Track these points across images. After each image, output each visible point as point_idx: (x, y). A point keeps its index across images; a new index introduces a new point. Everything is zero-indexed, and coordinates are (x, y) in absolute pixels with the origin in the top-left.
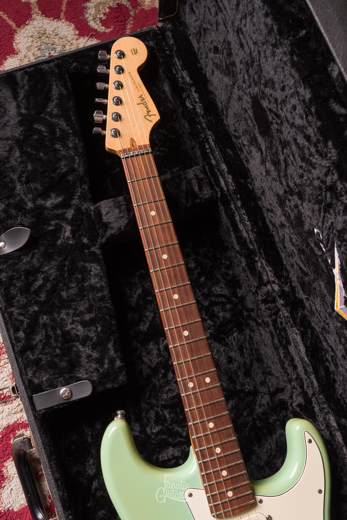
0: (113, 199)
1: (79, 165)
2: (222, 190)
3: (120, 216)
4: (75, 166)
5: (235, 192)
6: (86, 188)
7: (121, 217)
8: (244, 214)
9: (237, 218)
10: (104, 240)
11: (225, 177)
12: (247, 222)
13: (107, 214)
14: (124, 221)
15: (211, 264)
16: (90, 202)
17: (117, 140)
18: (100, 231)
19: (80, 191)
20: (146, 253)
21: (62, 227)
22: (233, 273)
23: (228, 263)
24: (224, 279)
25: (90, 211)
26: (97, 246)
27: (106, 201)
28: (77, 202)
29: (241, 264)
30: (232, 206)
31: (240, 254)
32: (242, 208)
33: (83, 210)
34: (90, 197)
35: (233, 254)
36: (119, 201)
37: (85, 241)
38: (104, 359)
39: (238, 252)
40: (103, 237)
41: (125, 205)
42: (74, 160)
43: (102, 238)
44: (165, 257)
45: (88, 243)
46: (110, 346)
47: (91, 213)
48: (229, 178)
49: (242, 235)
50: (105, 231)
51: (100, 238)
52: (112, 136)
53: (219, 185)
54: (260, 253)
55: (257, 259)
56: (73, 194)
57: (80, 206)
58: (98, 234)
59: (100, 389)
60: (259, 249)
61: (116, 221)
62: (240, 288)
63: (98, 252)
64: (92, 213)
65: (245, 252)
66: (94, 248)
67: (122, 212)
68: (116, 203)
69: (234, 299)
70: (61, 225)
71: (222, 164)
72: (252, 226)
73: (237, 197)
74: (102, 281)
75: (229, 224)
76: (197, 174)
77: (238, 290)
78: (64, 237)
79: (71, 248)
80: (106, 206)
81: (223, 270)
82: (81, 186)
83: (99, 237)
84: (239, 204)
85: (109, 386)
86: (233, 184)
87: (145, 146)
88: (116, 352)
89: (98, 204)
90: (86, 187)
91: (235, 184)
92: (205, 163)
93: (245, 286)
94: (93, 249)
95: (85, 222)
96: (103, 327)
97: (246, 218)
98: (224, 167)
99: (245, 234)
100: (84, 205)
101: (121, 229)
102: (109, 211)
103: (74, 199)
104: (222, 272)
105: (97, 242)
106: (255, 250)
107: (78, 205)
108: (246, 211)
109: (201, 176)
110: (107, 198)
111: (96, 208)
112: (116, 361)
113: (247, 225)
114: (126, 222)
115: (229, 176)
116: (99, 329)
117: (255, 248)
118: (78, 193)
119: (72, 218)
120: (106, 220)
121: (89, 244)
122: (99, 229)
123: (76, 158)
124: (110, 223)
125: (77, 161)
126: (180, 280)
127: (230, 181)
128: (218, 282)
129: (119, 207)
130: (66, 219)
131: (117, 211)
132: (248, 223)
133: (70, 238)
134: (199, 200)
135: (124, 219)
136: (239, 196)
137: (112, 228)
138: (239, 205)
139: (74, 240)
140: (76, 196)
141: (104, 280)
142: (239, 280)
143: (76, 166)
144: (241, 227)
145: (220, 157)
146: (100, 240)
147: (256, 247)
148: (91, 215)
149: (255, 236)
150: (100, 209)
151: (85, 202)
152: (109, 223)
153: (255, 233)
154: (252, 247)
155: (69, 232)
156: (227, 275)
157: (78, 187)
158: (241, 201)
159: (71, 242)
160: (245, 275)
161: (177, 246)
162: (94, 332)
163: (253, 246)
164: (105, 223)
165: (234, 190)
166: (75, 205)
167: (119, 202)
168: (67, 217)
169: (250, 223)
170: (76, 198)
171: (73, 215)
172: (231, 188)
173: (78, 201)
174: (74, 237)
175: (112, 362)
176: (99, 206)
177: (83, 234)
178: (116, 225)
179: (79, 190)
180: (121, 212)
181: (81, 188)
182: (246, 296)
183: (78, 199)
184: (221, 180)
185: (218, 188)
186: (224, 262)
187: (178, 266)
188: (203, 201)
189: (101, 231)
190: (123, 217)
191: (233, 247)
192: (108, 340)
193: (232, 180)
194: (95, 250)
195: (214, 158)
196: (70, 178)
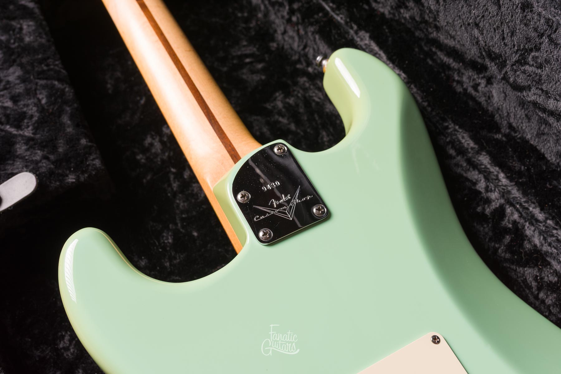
38: (56, 139)
46: (66, 119)
59: (55, 184)
74: (41, 37)
85: (71, 179)
88: (77, 126)
96: (49, 97)
112: (79, 140)
116: (44, 101)
141: (44, 36)
162: (35, 105)
175: (72, 141)
192: (61, 112)
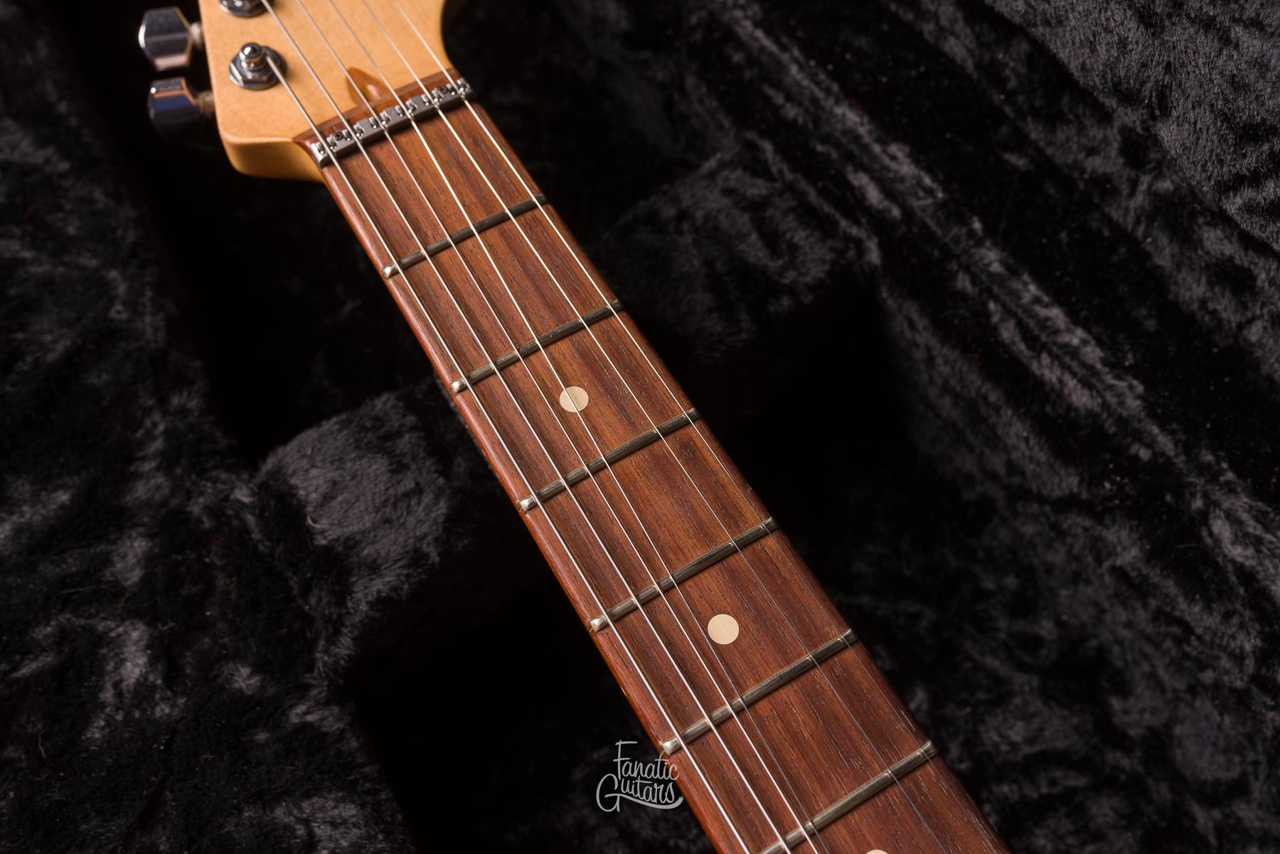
0: (343, 416)
1: (133, 305)
2: (879, 223)
3: (402, 489)
4: (113, 314)
5: (953, 212)
6: (193, 404)
7: (407, 495)
8: (1037, 300)
9: (1008, 332)
10: (345, 646)
11: (874, 158)
12: (1065, 338)
13: (327, 499)
14: (428, 510)
15: (929, 615)
16: (228, 469)
17: (281, 96)
18: (313, 601)
19: (161, 427)
20: (602, 641)
21: (101, 640)
22: (1059, 624)
23: (1011, 582)
24: (1021, 667)
25: (237, 515)
26: (319, 691)
27: (309, 436)
28: (158, 488)
29: (1099, 562)
30: (963, 282)
31: (1086, 508)
32: (1014, 273)
33: (200, 521)
34: (223, 442)
35: (1029, 529)
36: (377, 419)
37: (244, 679)
39: (1069, 503)
40: (337, 632)
41: (413, 428)
42: (104, 287)
43: (333, 640)
44: (724, 629)
45: (262, 687)
47: (242, 521)
48: (893, 158)
49: (1070, 407)
50: (342, 594)
51: (322, 642)
52: (248, 84)
53: (853, 205)
54: (1202, 469)
55: (1198, 503)
56: (128, 454)
57: (174, 502)
58: (308, 620)
60: (1188, 449)
61: (387, 521)
62: (1124, 690)
63: (330, 720)
64: (250, 519)
65: (1121, 487)
66: (301, 709)
67: (407, 467)
68: (364, 429)
69: (1116, 758)
70: (91, 630)
71: (839, 111)
72: (1100, 343)
73: (971, 233)
75: (975, 380)
76: (732, 184)
77: (1116, 703)
78: (119, 694)
79: (169, 745)
80: (311, 458)
81: (1002, 624)
82: (163, 401)
83: (315, 641)
84: (992, 258)
86: (927, 181)
87: (435, 82)
89: (270, 463)
90: (190, 400)
91: (935, 178)
92: (751, 135)
93: (1152, 676)
94: (298, 713)
95: (221, 581)
97: (1056, 314)
98: (850, 117)
99: (1081, 398)
100: (202, 494)
101: (426, 556)
102: (335, 483)
103: (137, 476)
104: (1003, 636)
105: (310, 668)
106: (1169, 461)
107: (164, 503)
108: (1039, 280)
109: (757, 188)
110: (310, 419)
111: (264, 487)
113: (1074, 352)
114: (442, 508)
115: (893, 149)
117: (1163, 454)
118: (154, 439)
119: (146, 581)
120: (332, 535)
121: (271, 690)
122: (306, 590)
123: (113, 274)
124: (357, 543)
125: (122, 289)
126: (867, 746)
127: (906, 168)
128: (1001, 695)
129: (383, 443)
130: (116, 590)
131: (378, 466)
132: (1076, 337)
133: (153, 688)
134: (786, 301)
135: (427, 499)
136: (977, 225)
137: (374, 568)
138: (996, 267)
139: (176, 695)
140: (145, 458)
142: (1101, 649)
143: (118, 312)
144: (1047, 370)
145: (818, 84)
146: (326, 652)
147: (1166, 443)
148: (246, 530)
149: (1140, 388)
150: (286, 482)
151: (202, 473)
152: (351, 543)
153: (1135, 371)
154: (1144, 454)
155: (142, 660)
156: (1034, 643)
157: (148, 411)
158: (996, 244)
159: (162, 710)
160: (1142, 616)
161: (772, 544)
163: (1150, 445)
164: (328, 550)
165: (942, 205)
166: (148, 504)
167: (379, 420)
168: (117, 582)
169: (1089, 331)
170: (147, 466)
171: (149, 561)
172: (921, 203)
173: (160, 479)
174: (172, 676)
176: (278, 472)
177: (223, 647)
178: (389, 545)
179: (155, 425)
180: (399, 468)
181: (165, 413)
182: (1168, 726)
183: (158, 469)
184: (860, 180)
185: (858, 223)
186: (989, 585)
187: (822, 659)
188: (807, 299)
189: (318, 602)
190: (418, 490)
191: (1021, 494)
193: (916, 162)
194: (310, 718)
195: (789, 97)
196: (98, 378)
